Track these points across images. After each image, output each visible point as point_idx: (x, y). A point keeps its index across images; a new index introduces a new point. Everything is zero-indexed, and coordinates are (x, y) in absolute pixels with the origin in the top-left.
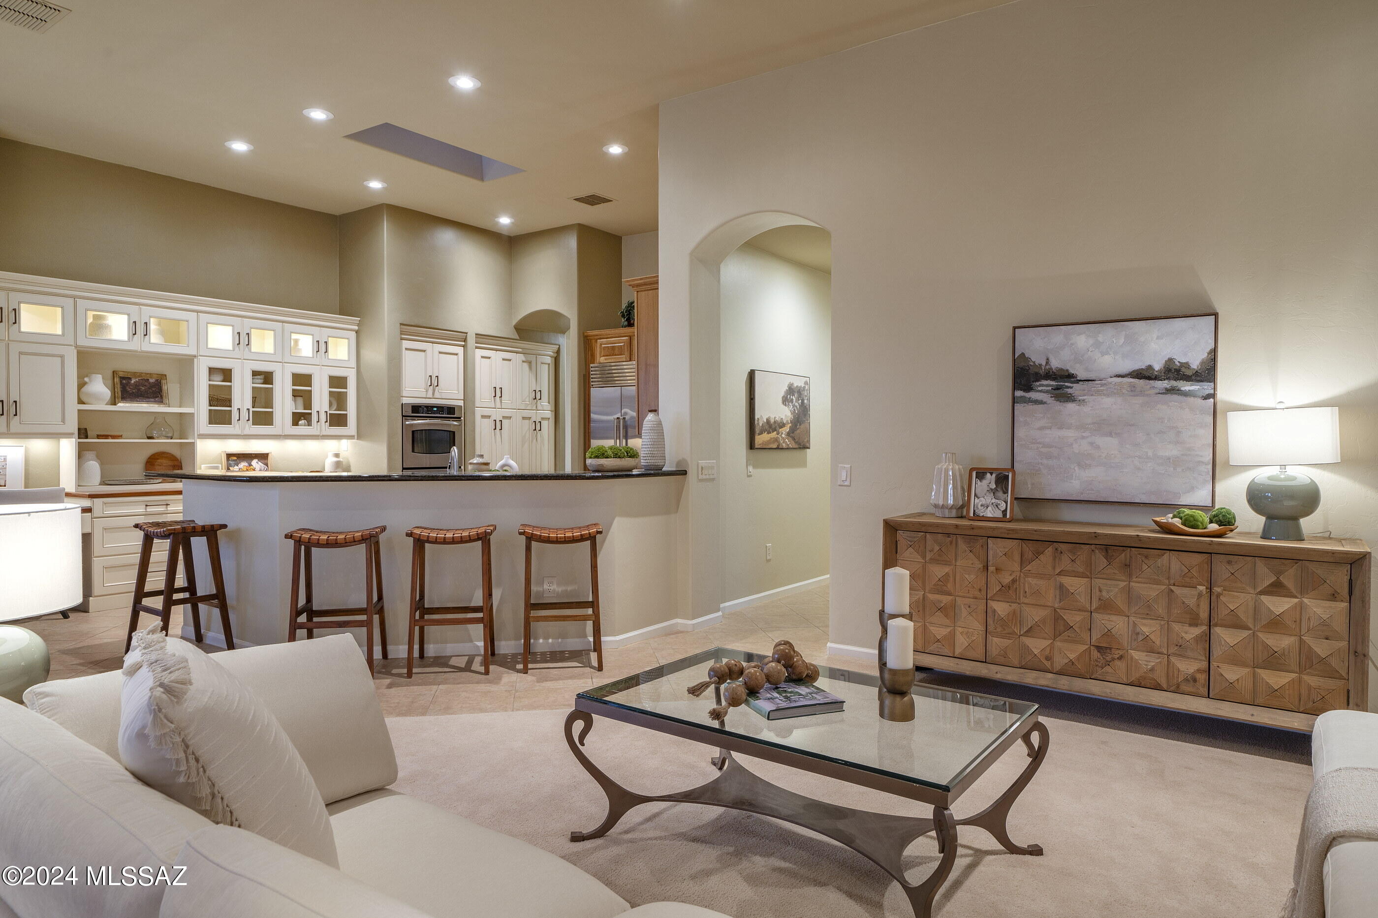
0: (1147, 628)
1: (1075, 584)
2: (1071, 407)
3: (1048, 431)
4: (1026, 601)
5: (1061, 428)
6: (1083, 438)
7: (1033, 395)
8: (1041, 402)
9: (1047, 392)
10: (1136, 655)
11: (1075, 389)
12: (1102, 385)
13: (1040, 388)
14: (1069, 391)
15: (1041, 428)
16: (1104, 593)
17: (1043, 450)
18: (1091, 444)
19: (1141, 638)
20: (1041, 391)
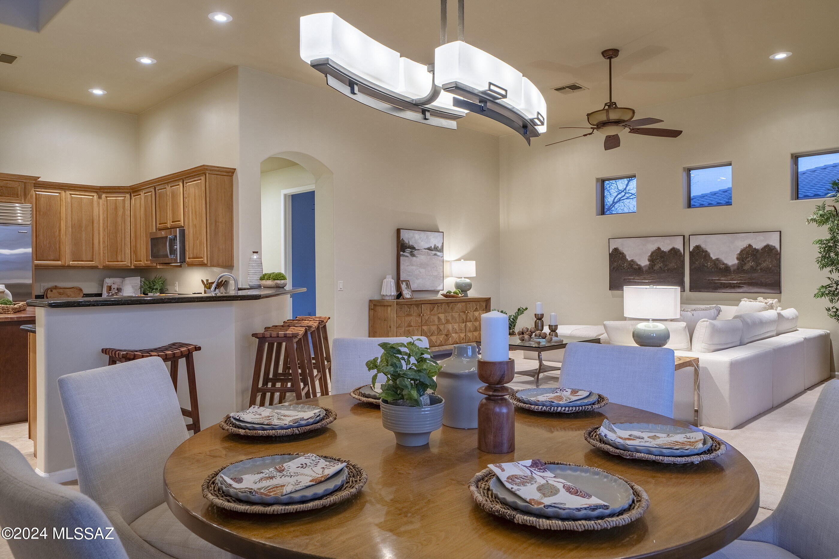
0: (456, 326)
1: (442, 316)
2: (414, 258)
3: (409, 267)
4: (431, 324)
5: (412, 266)
6: (417, 269)
7: (405, 254)
8: (407, 257)
9: (408, 253)
10: (453, 335)
11: (415, 252)
12: (422, 252)
13: (407, 252)
14: (414, 253)
15: (407, 266)
16: (448, 318)
17: (408, 273)
18: (419, 271)
19: (454, 329)
20: (407, 253)
